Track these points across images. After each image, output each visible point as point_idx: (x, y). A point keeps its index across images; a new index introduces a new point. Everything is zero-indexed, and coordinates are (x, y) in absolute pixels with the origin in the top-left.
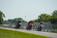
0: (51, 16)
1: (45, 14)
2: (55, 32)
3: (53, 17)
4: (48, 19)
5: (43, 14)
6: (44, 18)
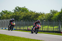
0: (13, 13)
1: (6, 11)
2: (17, 30)
4: (10, 16)
5: (4, 11)
6: (5, 15)
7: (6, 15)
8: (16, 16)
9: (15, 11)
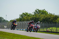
0: (33, 15)
3: (34, 16)
4: (30, 18)
7: (27, 17)
8: (36, 18)
9: (35, 13)
